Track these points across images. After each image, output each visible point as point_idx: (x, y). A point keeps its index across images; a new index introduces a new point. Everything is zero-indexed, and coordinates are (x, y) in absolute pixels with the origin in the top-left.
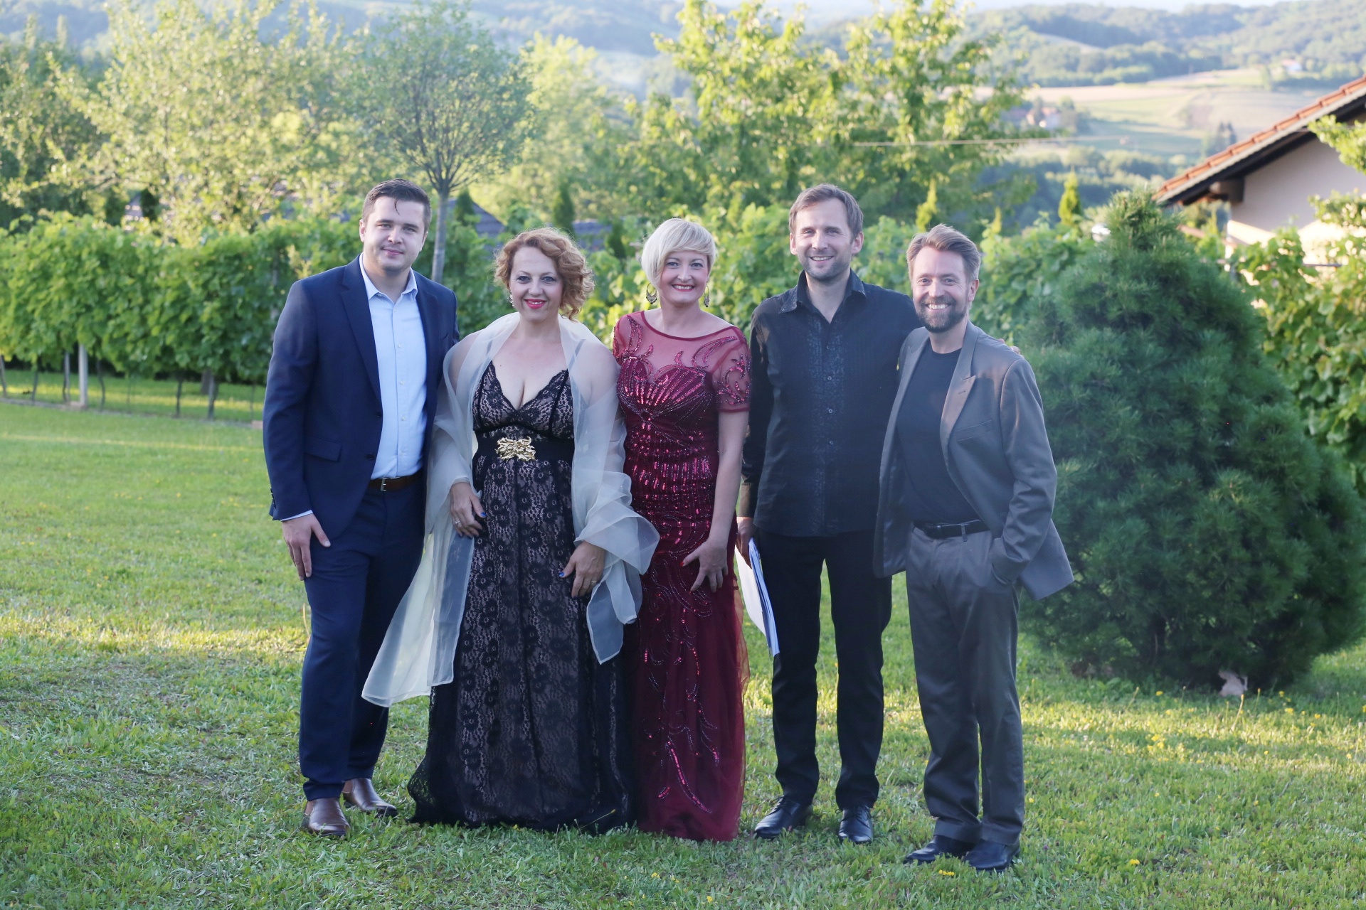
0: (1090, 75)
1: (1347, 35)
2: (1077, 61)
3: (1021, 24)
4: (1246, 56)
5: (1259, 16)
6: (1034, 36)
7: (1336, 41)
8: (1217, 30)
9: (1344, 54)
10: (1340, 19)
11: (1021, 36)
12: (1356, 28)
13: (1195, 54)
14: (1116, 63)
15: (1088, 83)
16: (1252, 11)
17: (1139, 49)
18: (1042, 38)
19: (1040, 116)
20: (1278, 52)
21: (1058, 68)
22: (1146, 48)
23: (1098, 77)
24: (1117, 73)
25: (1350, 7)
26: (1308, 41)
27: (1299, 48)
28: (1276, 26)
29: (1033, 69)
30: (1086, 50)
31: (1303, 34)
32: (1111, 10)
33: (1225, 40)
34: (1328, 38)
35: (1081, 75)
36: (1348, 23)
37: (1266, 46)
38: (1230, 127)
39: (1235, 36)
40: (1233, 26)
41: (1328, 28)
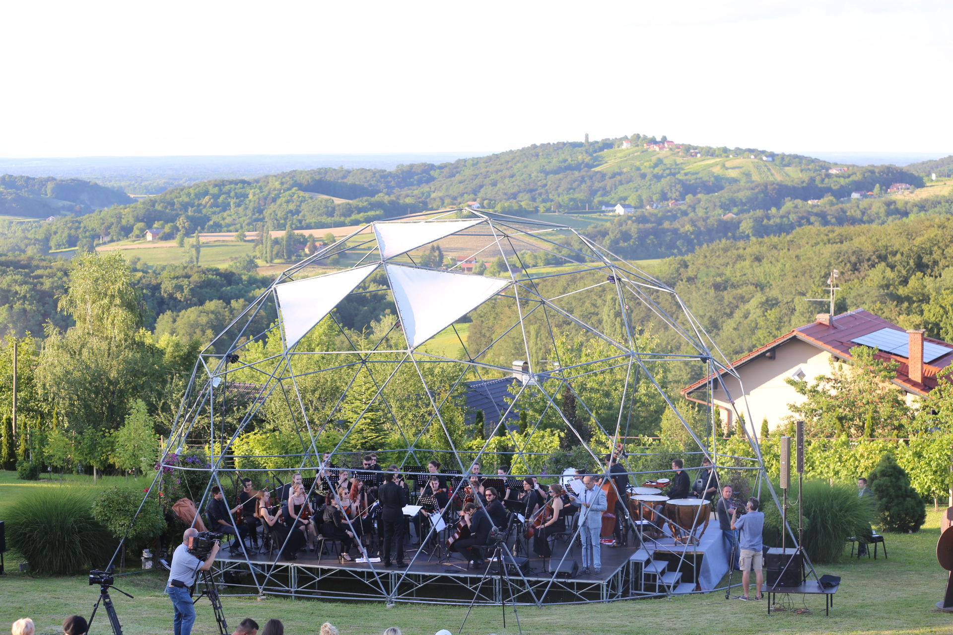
0: (342, 219)
1: (507, 181)
2: (334, 209)
3: (293, 186)
4: (442, 200)
5: (446, 171)
6: (301, 193)
7: (499, 185)
8: (420, 183)
9: (506, 194)
10: (501, 171)
11: (294, 193)
12: (512, 176)
13: (408, 200)
14: (360, 210)
15: (342, 224)
16: (441, 167)
17: (373, 200)
18: (307, 195)
19: (314, 249)
20: (462, 195)
21: (321, 215)
22: (377, 198)
23: (348, 220)
24: (361, 216)
25: (507, 162)
26: (481, 187)
27: (475, 192)
28: (458, 177)
29: (304, 216)
30: (338, 201)
31: (477, 182)
32: (349, 172)
33: (425, 188)
34: (494, 184)
35: (336, 218)
36: (508, 173)
37: (453, 191)
38: (438, 248)
39: (432, 185)
40: (431, 179)
41: (493, 177)
